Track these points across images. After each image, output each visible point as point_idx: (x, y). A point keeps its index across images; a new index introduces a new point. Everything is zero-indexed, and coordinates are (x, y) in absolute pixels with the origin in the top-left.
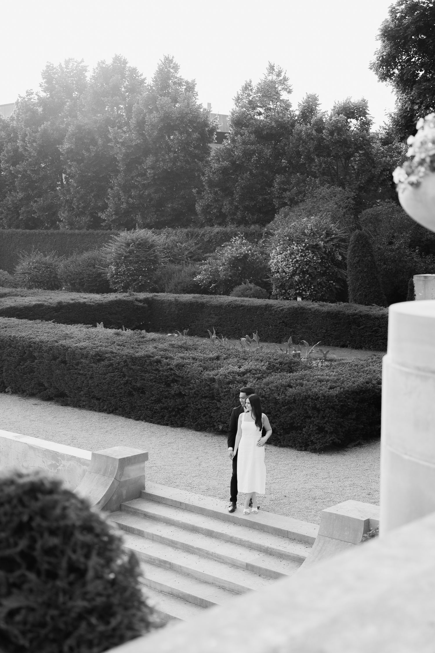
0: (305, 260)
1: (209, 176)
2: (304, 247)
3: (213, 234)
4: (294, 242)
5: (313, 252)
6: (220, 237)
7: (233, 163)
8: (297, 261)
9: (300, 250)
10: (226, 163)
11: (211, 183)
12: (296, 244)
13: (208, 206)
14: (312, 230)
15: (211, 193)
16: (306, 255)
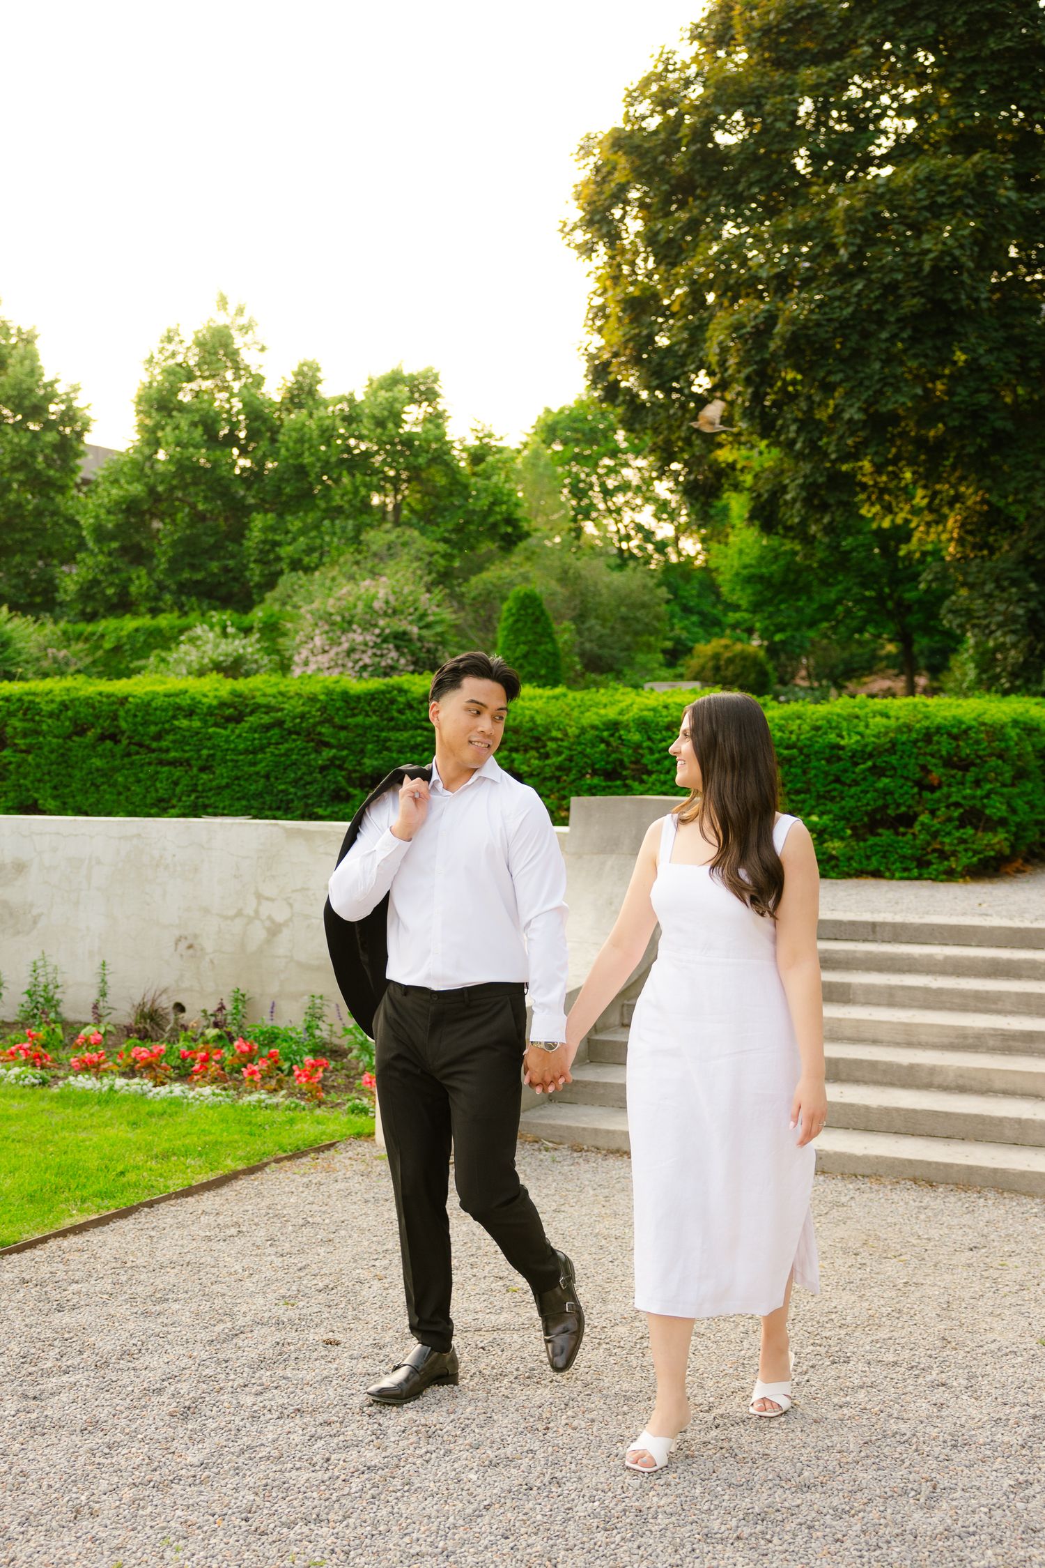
0: (383, 664)
1: (97, 517)
2: (378, 636)
3: (124, 633)
4: (355, 627)
5: (397, 648)
6: (142, 639)
7: (152, 490)
8: (365, 667)
9: (371, 644)
10: (137, 489)
11: (101, 534)
12: (359, 631)
13: (95, 582)
14: (387, 602)
15: (101, 552)
16: (382, 656)
